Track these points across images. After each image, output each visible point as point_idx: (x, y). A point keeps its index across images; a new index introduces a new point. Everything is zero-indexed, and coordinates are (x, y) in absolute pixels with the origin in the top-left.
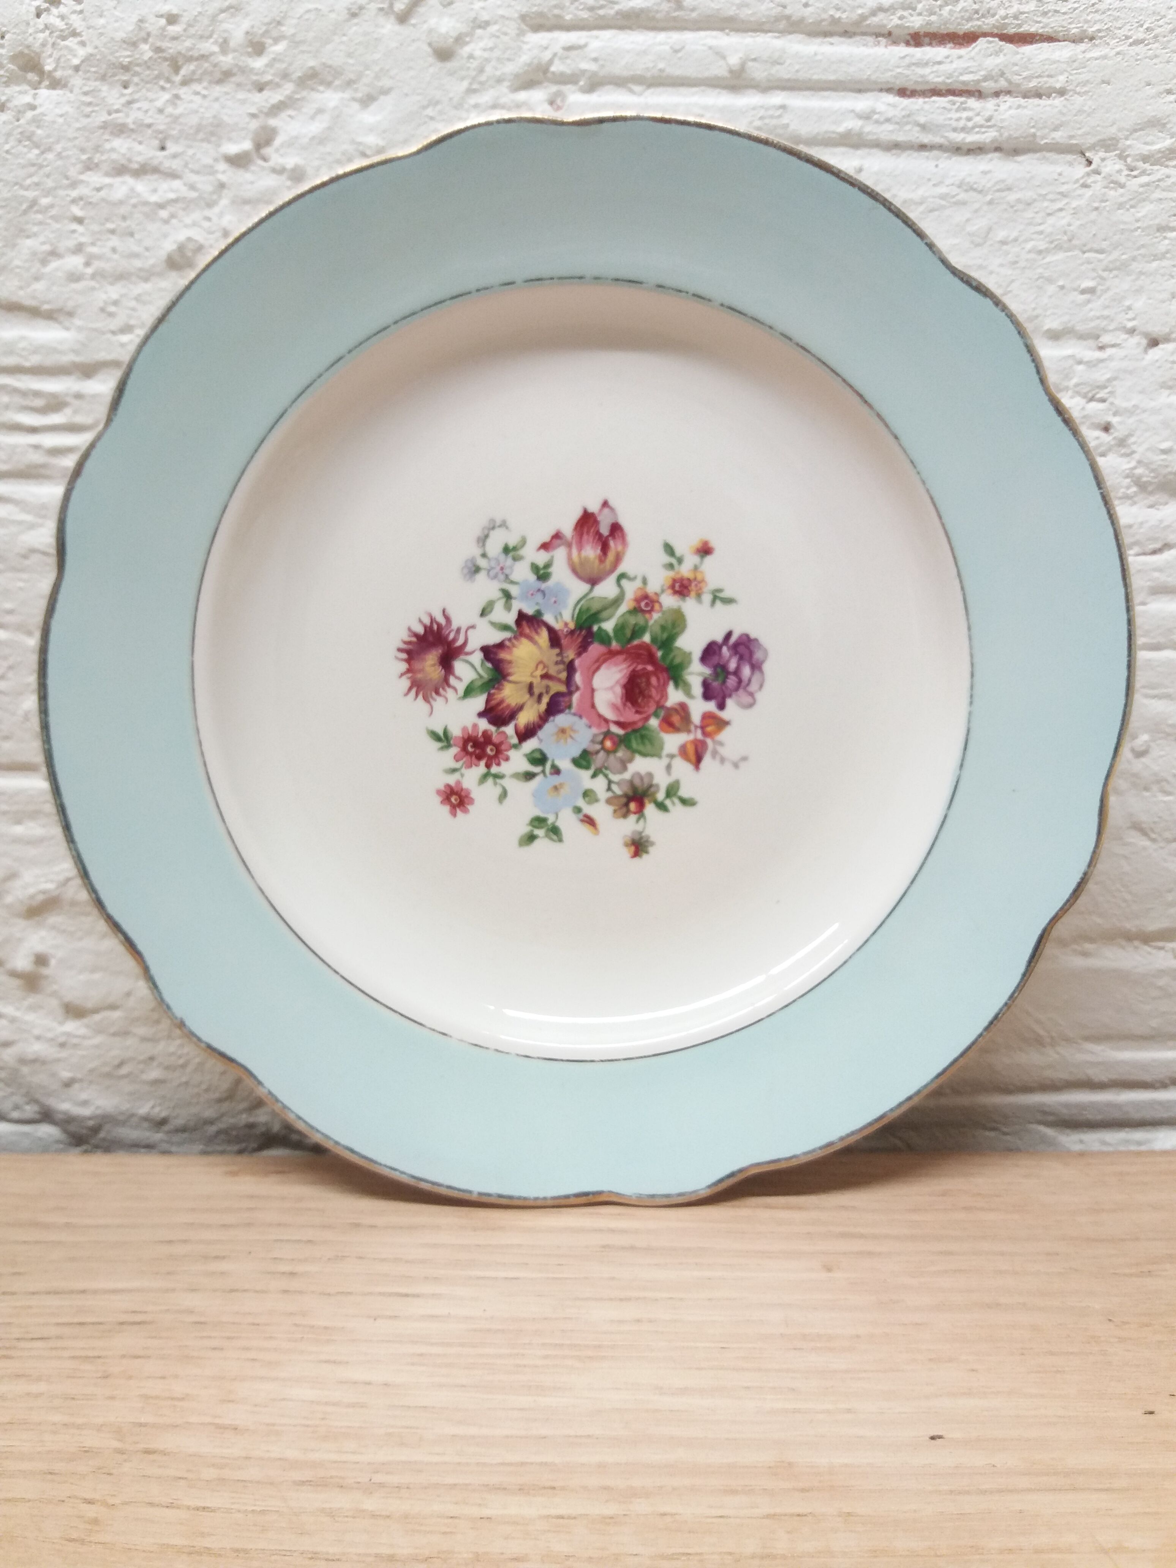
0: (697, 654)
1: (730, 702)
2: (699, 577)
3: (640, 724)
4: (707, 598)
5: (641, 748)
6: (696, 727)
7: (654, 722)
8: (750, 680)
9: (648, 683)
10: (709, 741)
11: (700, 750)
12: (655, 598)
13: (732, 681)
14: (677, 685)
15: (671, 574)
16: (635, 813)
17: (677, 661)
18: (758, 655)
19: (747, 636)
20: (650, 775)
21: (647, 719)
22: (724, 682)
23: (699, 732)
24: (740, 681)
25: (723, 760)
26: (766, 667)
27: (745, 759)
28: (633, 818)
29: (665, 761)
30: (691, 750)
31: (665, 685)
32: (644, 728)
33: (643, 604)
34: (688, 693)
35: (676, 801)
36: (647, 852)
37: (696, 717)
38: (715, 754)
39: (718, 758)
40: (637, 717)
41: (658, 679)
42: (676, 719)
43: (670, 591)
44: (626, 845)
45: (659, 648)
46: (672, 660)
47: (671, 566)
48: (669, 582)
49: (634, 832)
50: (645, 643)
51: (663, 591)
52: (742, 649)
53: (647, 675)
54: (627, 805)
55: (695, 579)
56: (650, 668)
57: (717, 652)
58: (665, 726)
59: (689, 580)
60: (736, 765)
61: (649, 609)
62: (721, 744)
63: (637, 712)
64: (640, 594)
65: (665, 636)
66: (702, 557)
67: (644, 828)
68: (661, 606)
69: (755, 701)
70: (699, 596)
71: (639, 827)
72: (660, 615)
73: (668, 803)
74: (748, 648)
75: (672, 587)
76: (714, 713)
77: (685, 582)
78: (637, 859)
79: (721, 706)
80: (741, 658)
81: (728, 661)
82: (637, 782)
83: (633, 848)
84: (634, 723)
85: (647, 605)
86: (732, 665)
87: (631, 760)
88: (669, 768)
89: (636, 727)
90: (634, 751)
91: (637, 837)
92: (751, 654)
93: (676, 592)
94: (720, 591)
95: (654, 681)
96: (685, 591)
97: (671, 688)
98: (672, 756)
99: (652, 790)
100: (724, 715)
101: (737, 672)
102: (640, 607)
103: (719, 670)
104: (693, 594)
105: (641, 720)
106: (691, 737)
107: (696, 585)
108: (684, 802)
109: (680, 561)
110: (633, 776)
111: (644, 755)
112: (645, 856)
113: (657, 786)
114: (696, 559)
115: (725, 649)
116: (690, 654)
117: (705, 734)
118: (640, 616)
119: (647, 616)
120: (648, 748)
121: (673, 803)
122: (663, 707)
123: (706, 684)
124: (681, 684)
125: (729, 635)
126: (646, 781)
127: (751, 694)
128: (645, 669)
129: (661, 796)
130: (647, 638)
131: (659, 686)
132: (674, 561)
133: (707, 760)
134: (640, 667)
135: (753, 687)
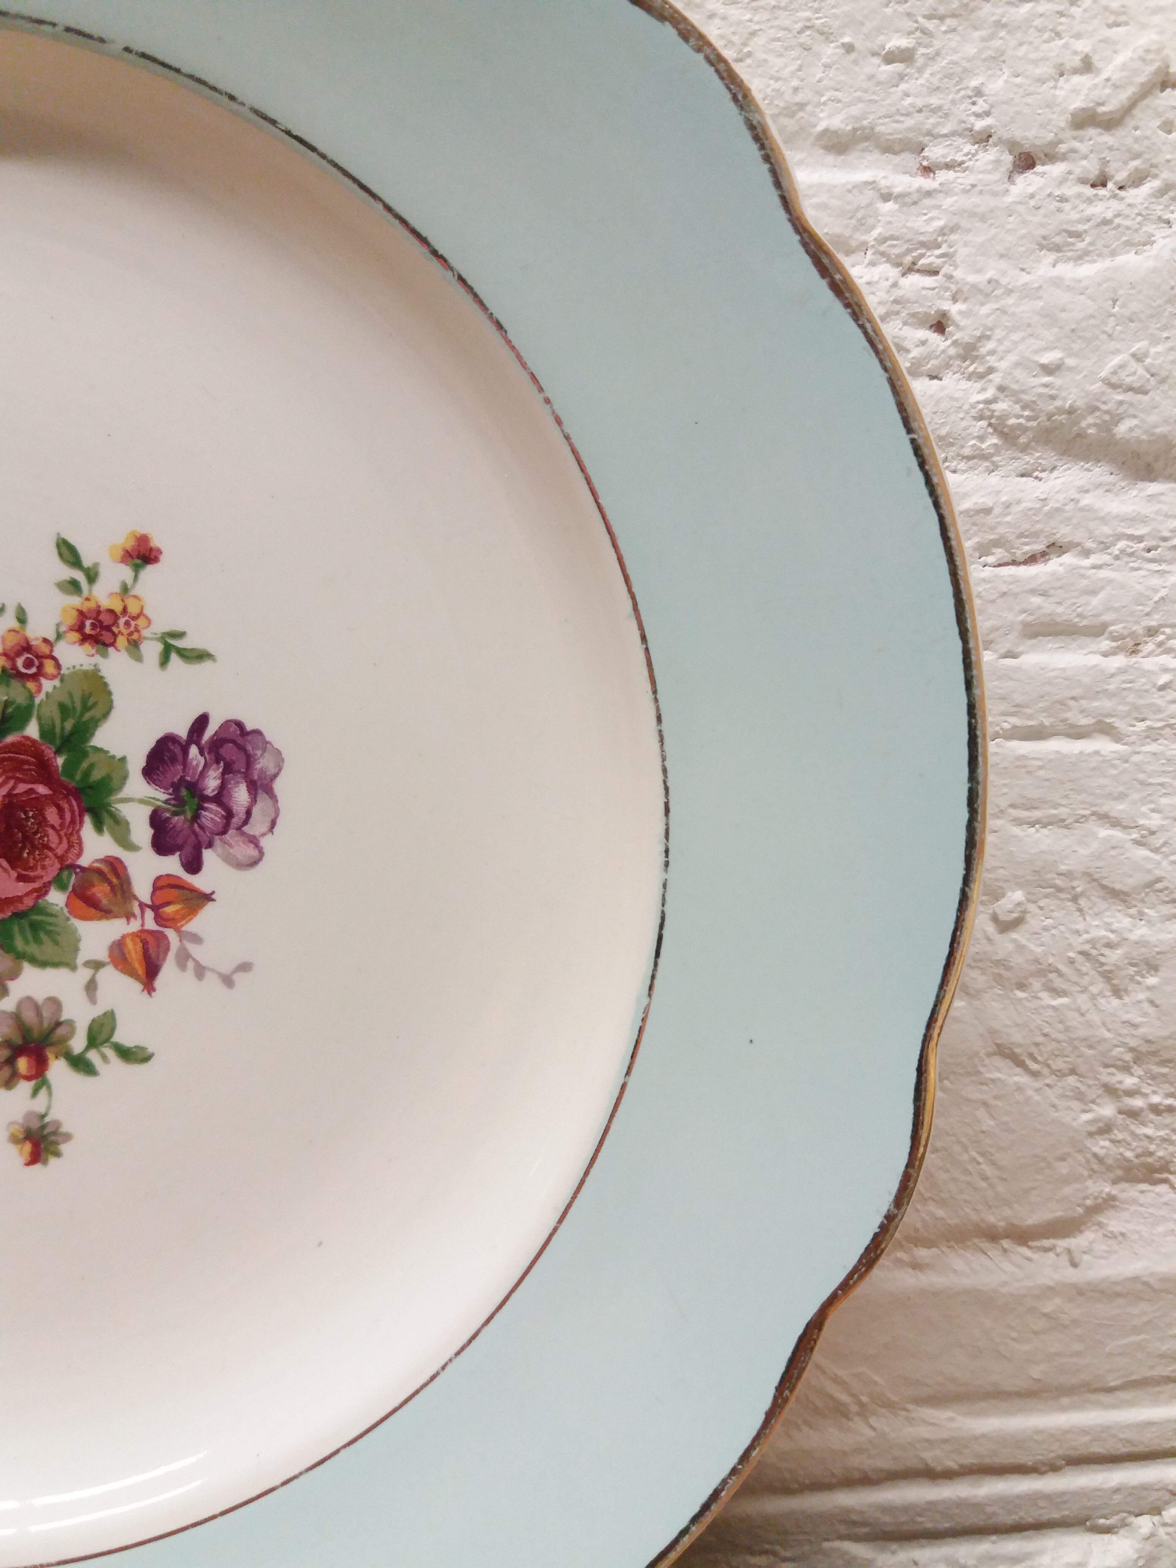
0: (137, 762)
1: (208, 855)
2: (133, 609)
3: (29, 902)
4: (151, 650)
5: (32, 949)
6: (142, 906)
7: (56, 898)
8: (249, 813)
9: (42, 821)
10: (170, 934)
11: (152, 951)
12: (45, 649)
13: (212, 815)
14: (99, 827)
15: (76, 601)
16: (28, 1078)
17: (97, 775)
18: (264, 763)
19: (239, 725)
20: (55, 1003)
21: (43, 891)
22: (196, 817)
23: (149, 915)
24: (229, 815)
25: (200, 971)
26: (279, 786)
27: (245, 967)
28: (24, 1087)
29: (84, 974)
30: (134, 950)
31: (76, 824)
32: (35, 909)
33: (20, 662)
34: (124, 841)
35: (110, 1053)
36: (58, 1154)
37: (142, 889)
38: (184, 958)
39: (190, 964)
40: (22, 888)
41: (61, 811)
42: (101, 891)
43: (75, 636)
44: (14, 1140)
45: (58, 752)
46: (87, 774)
47: (73, 586)
48: (72, 619)
49: (29, 1115)
50: (27, 738)
51: (59, 636)
52: (228, 751)
53: (38, 803)
54: (11, 1061)
55: (125, 610)
56: (42, 790)
57: (180, 757)
58: (79, 903)
59: (111, 611)
60: (228, 981)
61: (33, 670)
62: (196, 939)
63: (21, 878)
64: (12, 641)
65: (69, 725)
66: (137, 569)
67: (49, 1107)
68: (58, 666)
69: (261, 853)
70: (134, 645)
71: (39, 1104)
72: (57, 682)
73: (93, 1056)
74: (242, 748)
75: (79, 628)
76: (178, 877)
77: (106, 619)
78: (38, 1167)
79: (194, 865)
80: (228, 769)
81: (203, 774)
82: (29, 1016)
83: (28, 1147)
84: (19, 899)
85: (28, 664)
86: (212, 783)
87: (14, 974)
88: (91, 987)
89: (21, 907)
90: (21, 956)
91: (35, 1125)
92: (249, 761)
93: (85, 639)
94: (180, 635)
95: (52, 815)
96: (106, 637)
97: (87, 830)
98: (97, 965)
99: (60, 1031)
100: (200, 882)
101: (221, 797)
102: (14, 667)
103: (184, 792)
104: (121, 641)
105: (27, 894)
106: (135, 926)
107: (127, 624)
108: (127, 1054)
109: (92, 576)
110: (20, 1004)
111: (43, 964)
112: (53, 1161)
113: (70, 1023)
114: (125, 573)
115: (194, 751)
116: (123, 760)
117: (159, 919)
118: (15, 684)
119: (31, 685)
120: (47, 950)
121: (104, 1058)
122: (73, 867)
123: (157, 820)
124: (108, 820)
125: (202, 722)
126: (46, 1014)
127: (254, 841)
128: (32, 791)
129: (78, 1044)
130: (32, 730)
131: (62, 825)
132: (79, 576)
133: (168, 972)
134: (22, 788)
135: (256, 827)
